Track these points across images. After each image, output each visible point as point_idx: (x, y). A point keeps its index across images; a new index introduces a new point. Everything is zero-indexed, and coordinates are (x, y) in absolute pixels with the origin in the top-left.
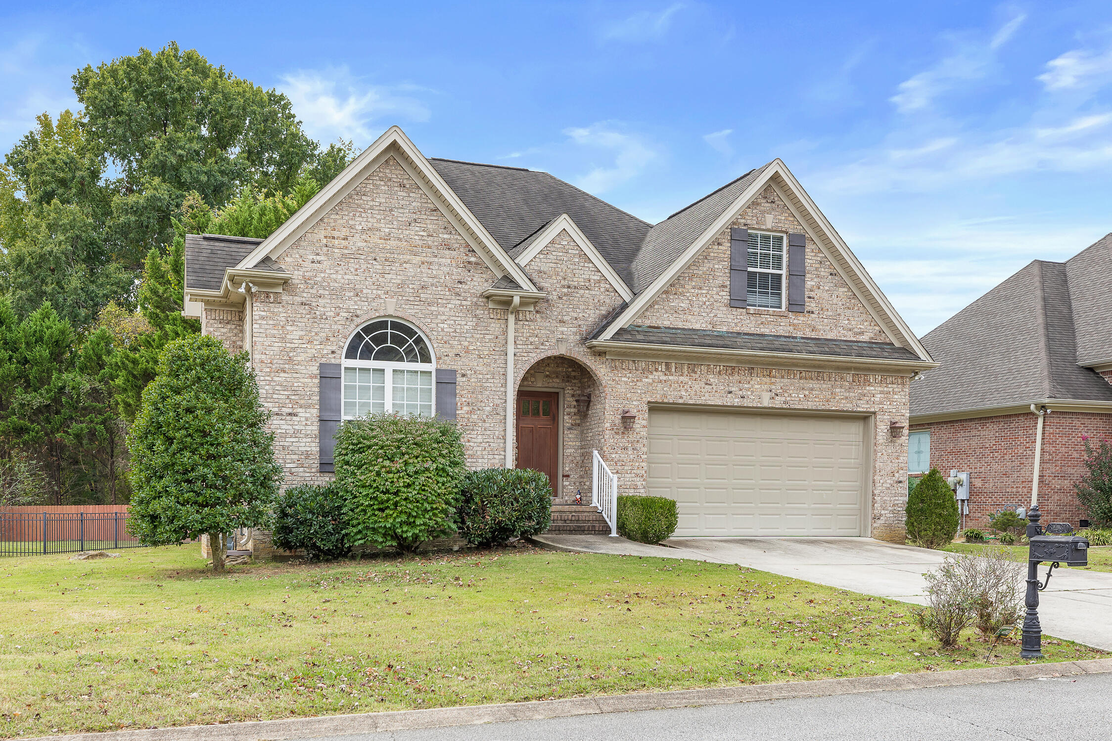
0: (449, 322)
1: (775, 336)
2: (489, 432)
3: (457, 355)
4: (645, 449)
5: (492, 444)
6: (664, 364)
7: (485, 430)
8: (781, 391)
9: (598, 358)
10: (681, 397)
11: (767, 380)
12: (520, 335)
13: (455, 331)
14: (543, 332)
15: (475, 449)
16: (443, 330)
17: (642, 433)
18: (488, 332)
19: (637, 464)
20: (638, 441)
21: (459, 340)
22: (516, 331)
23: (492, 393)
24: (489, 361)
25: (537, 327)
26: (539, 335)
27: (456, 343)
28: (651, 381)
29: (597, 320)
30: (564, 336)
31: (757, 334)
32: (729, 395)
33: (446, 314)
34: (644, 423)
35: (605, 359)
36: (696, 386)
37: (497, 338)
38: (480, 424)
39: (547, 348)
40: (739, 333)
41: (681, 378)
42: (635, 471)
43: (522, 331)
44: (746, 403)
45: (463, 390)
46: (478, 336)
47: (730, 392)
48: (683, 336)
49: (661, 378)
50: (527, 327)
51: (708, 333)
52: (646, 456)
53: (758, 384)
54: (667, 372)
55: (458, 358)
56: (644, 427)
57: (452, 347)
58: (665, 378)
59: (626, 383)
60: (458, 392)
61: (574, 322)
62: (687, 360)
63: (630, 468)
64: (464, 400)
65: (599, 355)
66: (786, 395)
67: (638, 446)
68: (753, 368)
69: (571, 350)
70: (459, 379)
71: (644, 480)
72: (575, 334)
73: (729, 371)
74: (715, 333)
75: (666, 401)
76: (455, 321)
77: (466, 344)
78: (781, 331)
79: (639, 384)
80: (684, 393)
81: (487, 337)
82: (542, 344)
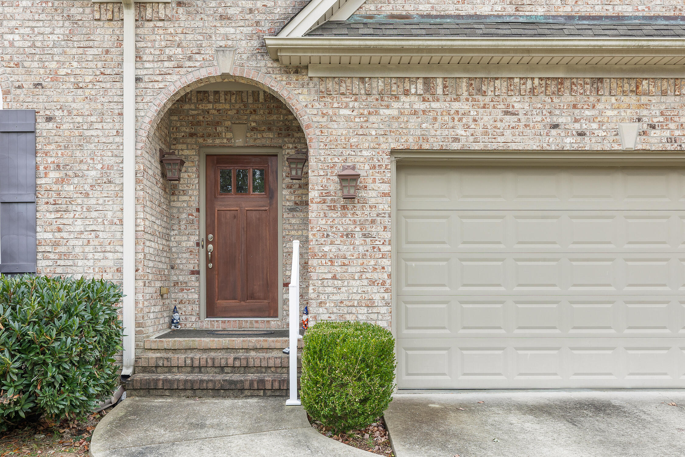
0: (22, 31)
1: (644, 18)
2: (94, 214)
3: (36, 85)
4: (387, 235)
5: (101, 234)
6: (420, 81)
7: (88, 210)
8: (661, 119)
9: (294, 77)
10: (456, 140)
11: (632, 99)
12: (149, 44)
13: (33, 46)
14: (189, 37)
15: (71, 243)
16: (12, 44)
17: (381, 207)
18: (91, 44)
19: (372, 262)
20: (373, 222)
21: (41, 60)
22: (138, 38)
23: (101, 146)
24: (93, 92)
25: (179, 30)
26: (184, 44)
27: (35, 65)
28: (395, 113)
29: (290, 10)
30: (230, 43)
31: (607, 17)
32: (554, 132)
33: (17, 17)
34: (385, 188)
35: (306, 79)
36: (486, 118)
37: (107, 52)
38: (79, 201)
39: (197, 64)
40: (570, 18)
41: (456, 105)
42: (368, 275)
43: (153, 37)
44: (588, 144)
45: (49, 144)
46: (74, 51)
47: (556, 126)
48: (457, 26)
49: (416, 107)
50: (161, 32)
51: (508, 20)
52: (388, 248)
53: (613, 109)
54: (427, 96)
55: (39, 90)
56: (385, 195)
57: (28, 72)
58: (423, 106)
59: (348, 119)
60: (39, 147)
61: (247, 17)
62: (466, 70)
63: (358, 269)
64: (50, 160)
65: (296, 72)
66: (672, 126)
67: (373, 230)
68: (601, 80)
69: (242, 66)
70: (42, 126)
71: (386, 291)
72: (250, 37)
73: (553, 88)
74: (521, 20)
75: (426, 146)
76: (33, 28)
77: (53, 65)
78: (658, 8)
79: (372, 119)
80: (460, 132)
81: (90, 51)
82: (190, 59)
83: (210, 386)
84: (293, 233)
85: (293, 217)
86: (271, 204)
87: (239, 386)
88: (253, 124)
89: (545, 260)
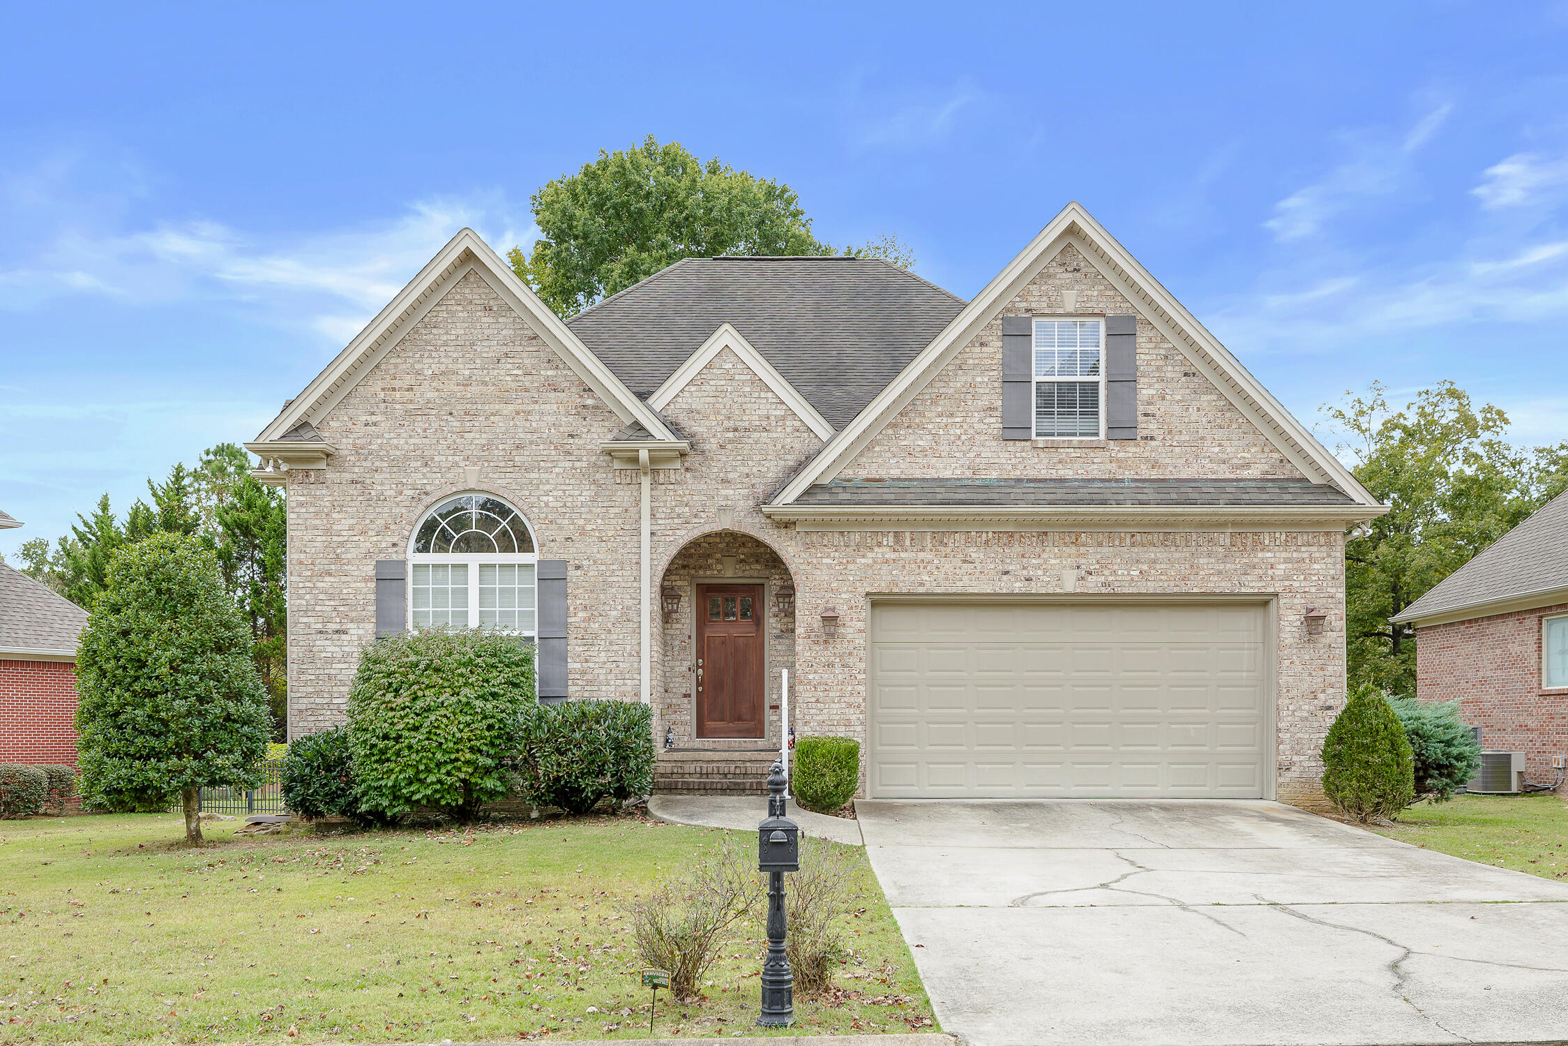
0: (555, 493)
1: (1083, 480)
2: (616, 648)
3: (567, 539)
4: (862, 666)
5: (621, 664)
6: (891, 534)
7: (611, 644)
8: (1097, 567)
9: (783, 531)
10: (922, 584)
11: (1073, 550)
12: (662, 504)
13: (565, 506)
14: (696, 498)
15: (596, 671)
16: (547, 505)
17: (857, 641)
18: (613, 504)
19: (850, 688)
20: (850, 654)
21: (570, 518)
22: (653, 499)
23: (621, 590)
24: (615, 545)
25: (687, 492)
26: (691, 503)
27: (566, 522)
28: (870, 561)
29: (780, 475)
30: (729, 503)
31: (1051, 480)
32: (1005, 578)
33: (551, 482)
34: (861, 625)
35: (794, 533)
36: (947, 566)
37: (626, 511)
38: (603, 637)
39: (702, 521)
40: (1019, 480)
41: (921, 555)
42: (846, 699)
43: (665, 498)
44: (1034, 588)
45: (578, 588)
46: (599, 510)
47: (1007, 573)
48: (921, 490)
49: (887, 556)
50: (671, 493)
51: (966, 482)
52: (864, 676)
53: (1055, 558)
54: (897, 547)
55: (569, 543)
56: (860, 631)
57: (561, 528)
58: (893, 556)
59: (829, 566)
60: (569, 591)
61: (744, 480)
62: (929, 526)
63: (838, 694)
64: (578, 602)
65: (786, 527)
66: (1106, 572)
67: (851, 661)
68: (1045, 533)
69: (740, 522)
70: (572, 573)
71: (861, 713)
72: (747, 498)
73: (1005, 539)
74: (977, 483)
75: (896, 590)
76: (564, 491)
77: (581, 522)
78: (1095, 472)
79: (850, 567)
80: (925, 578)
81: (612, 510)
82: (696, 516)
83: (719, 786)
84: (779, 658)
85: (780, 644)
86: (757, 630)
87: (741, 787)
88: (742, 557)
89: (1002, 686)
